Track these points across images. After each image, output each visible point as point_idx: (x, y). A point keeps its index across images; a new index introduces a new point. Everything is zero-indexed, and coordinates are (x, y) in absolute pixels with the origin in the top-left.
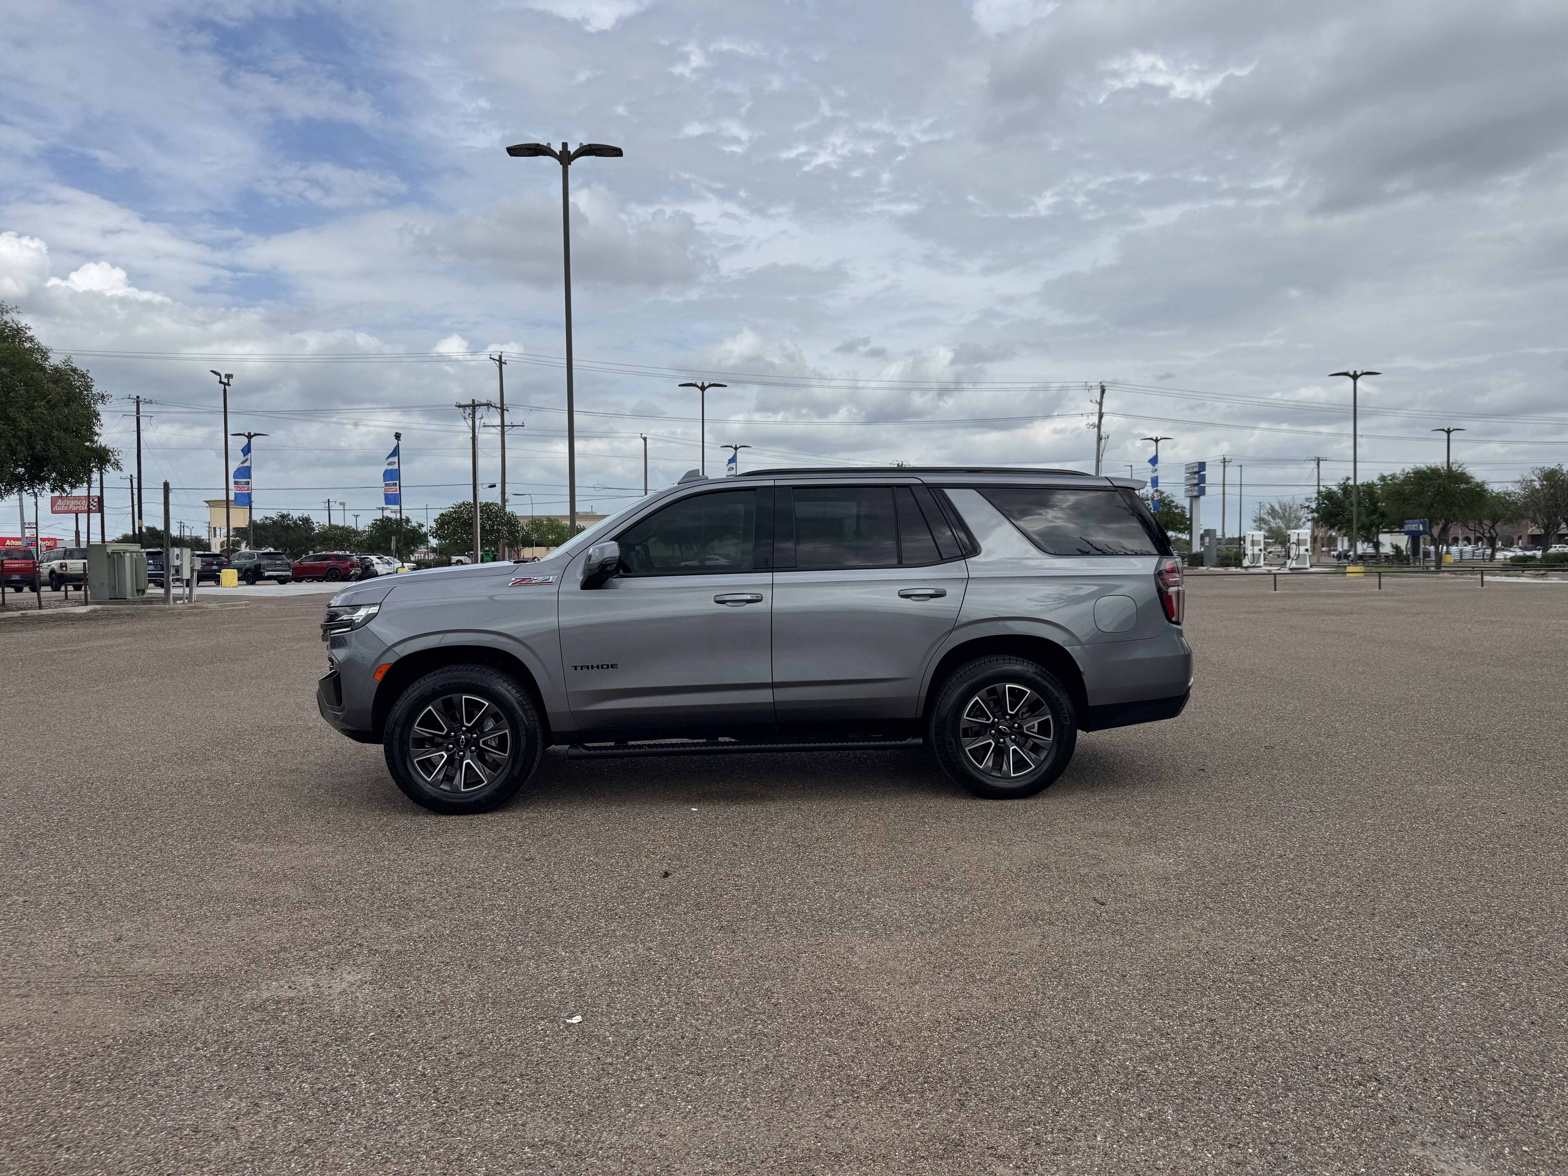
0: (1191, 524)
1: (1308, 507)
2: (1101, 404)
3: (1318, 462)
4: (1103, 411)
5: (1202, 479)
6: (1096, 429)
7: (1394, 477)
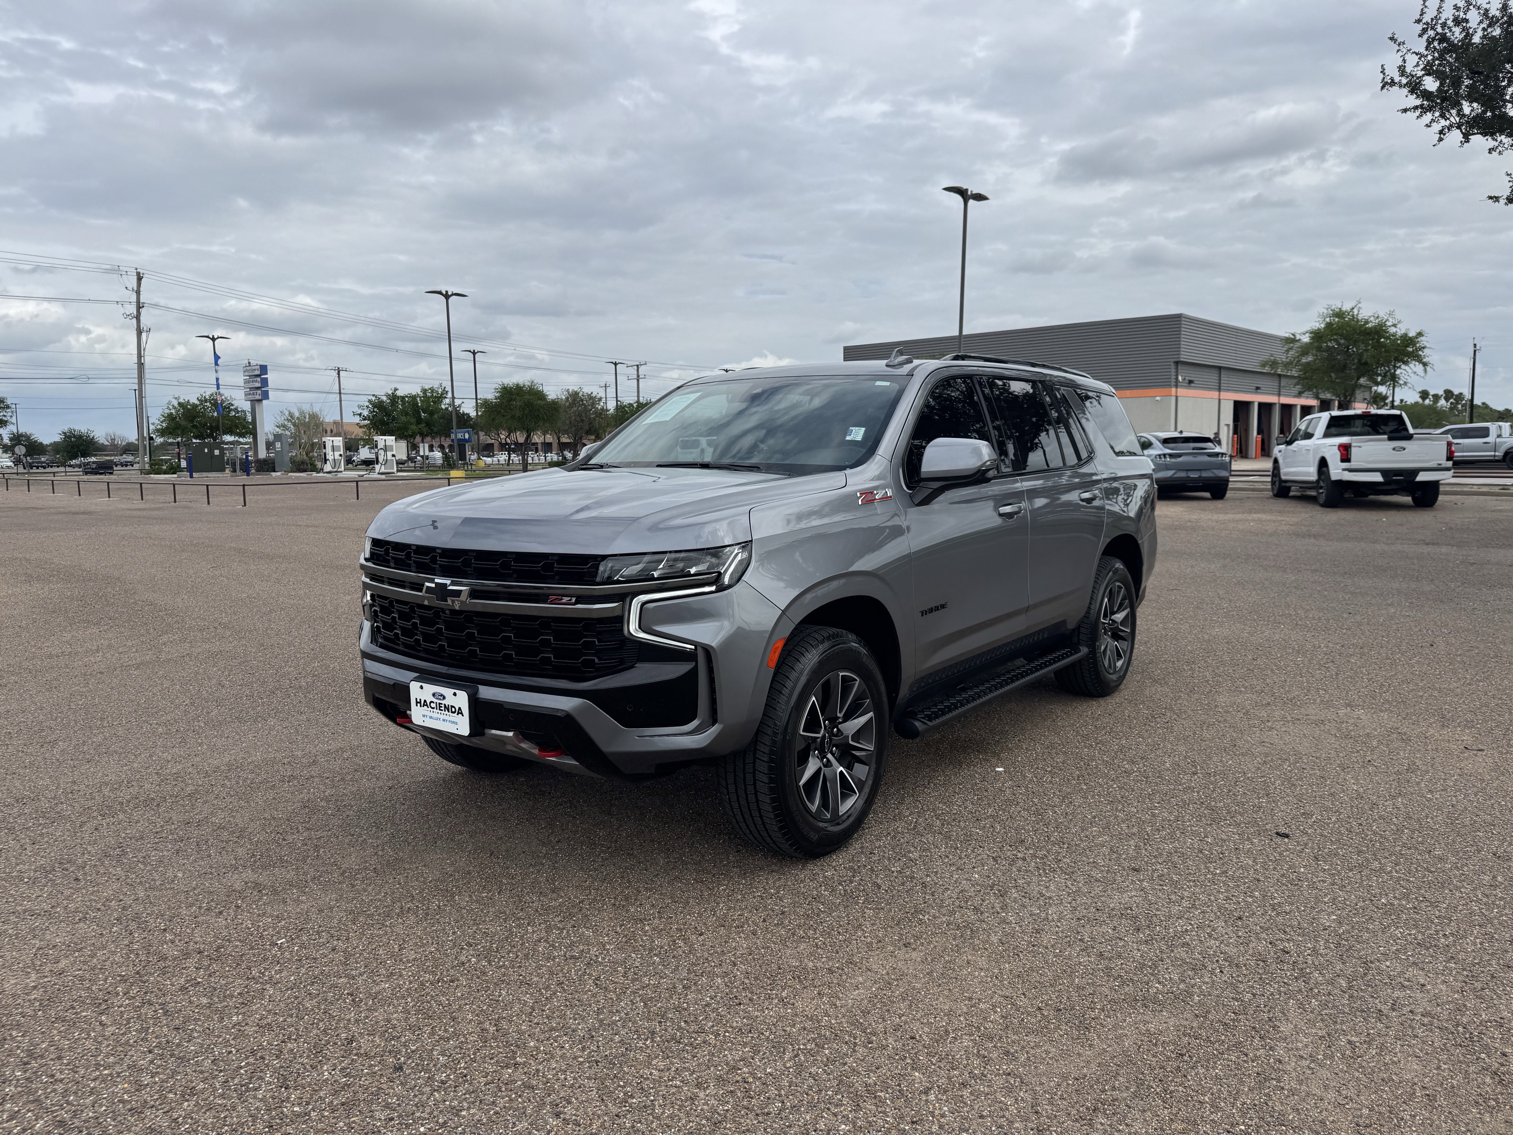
0: (255, 428)
1: (360, 415)
2: (138, 293)
3: (339, 372)
4: (142, 301)
5: (265, 382)
6: (134, 321)
7: (432, 390)
